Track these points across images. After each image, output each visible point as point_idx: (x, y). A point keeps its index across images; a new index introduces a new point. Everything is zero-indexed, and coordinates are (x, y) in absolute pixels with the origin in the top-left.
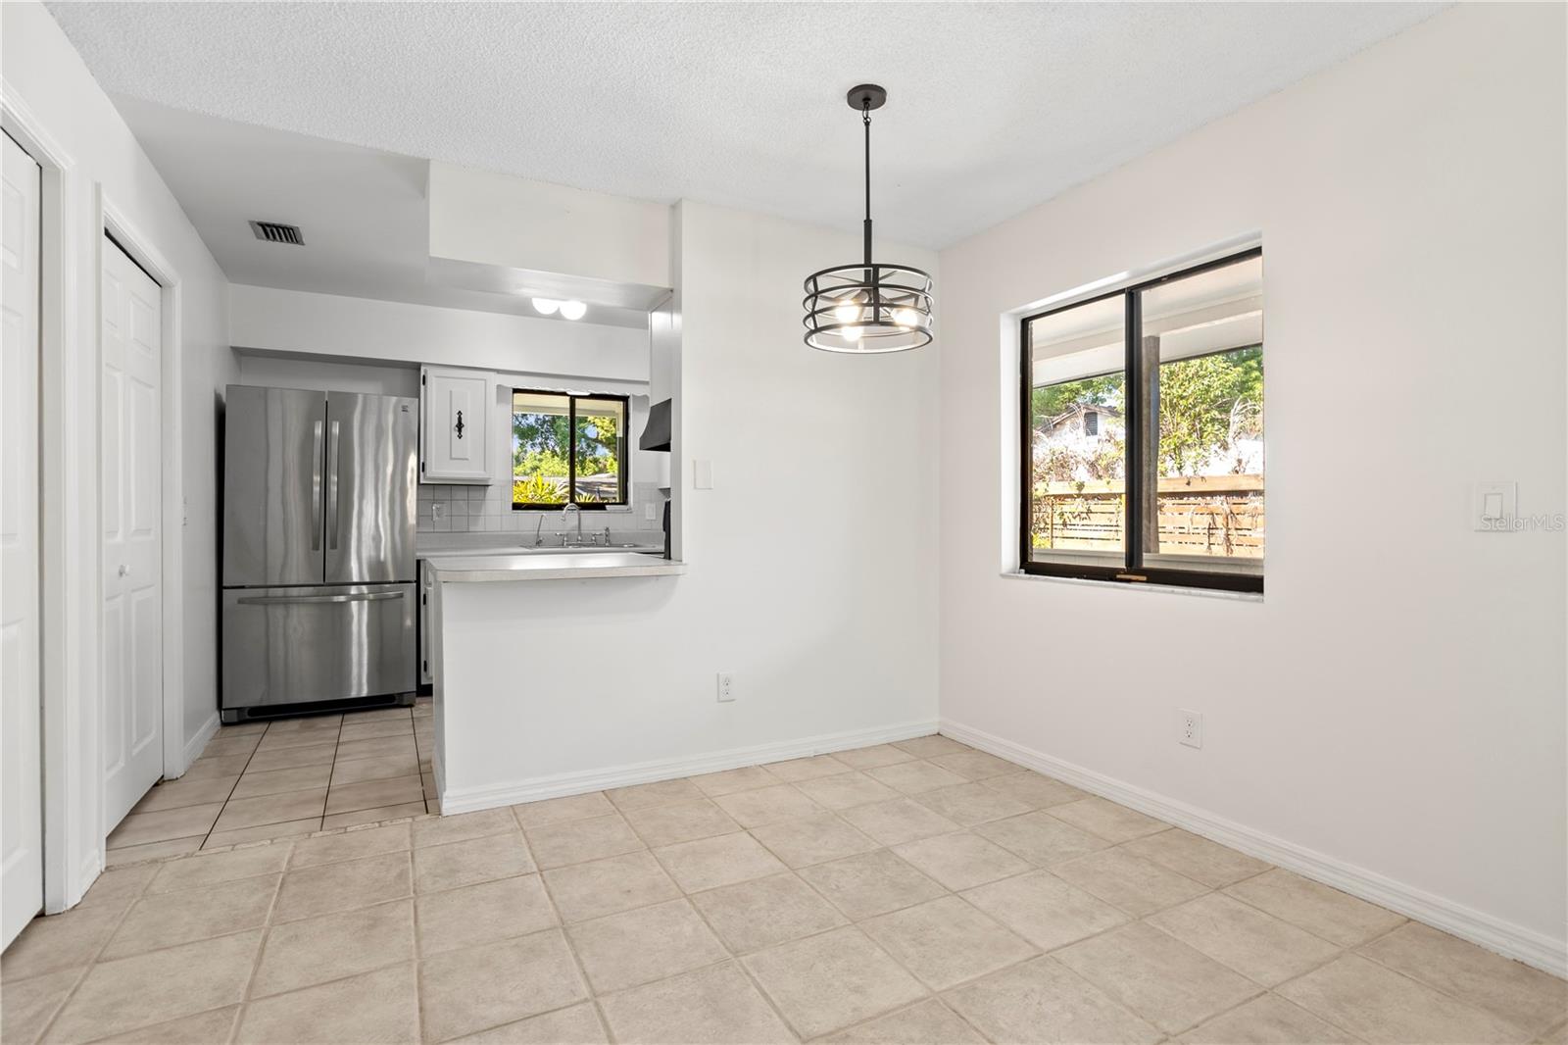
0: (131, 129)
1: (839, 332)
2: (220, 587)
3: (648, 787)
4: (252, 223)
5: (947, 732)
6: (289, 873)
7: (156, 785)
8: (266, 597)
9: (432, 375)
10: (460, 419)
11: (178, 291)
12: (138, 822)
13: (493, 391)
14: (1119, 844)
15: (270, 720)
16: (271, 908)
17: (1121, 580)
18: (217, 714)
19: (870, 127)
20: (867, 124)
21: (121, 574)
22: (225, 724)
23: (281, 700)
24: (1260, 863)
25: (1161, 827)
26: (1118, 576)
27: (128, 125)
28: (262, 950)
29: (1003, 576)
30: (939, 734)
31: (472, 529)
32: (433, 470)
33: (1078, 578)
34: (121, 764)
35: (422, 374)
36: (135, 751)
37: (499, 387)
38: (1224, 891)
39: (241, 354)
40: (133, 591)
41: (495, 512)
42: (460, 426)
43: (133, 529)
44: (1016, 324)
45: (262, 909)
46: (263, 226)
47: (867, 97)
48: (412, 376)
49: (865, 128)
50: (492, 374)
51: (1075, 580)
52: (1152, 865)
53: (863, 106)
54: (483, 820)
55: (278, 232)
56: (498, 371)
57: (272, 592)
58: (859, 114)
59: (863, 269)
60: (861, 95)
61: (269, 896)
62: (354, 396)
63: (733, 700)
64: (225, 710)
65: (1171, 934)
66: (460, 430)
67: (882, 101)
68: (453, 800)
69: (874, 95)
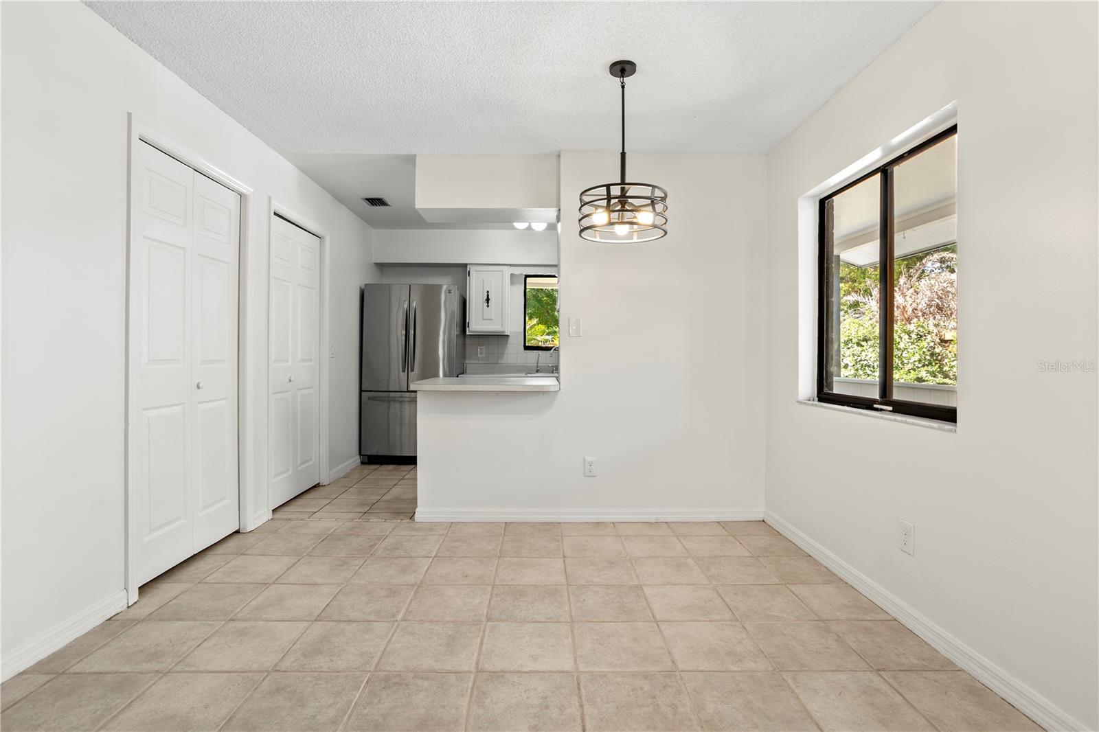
0: (297, 167)
1: (613, 229)
2: (361, 391)
3: (532, 525)
4: (363, 199)
5: (769, 521)
6: (331, 534)
7: (315, 487)
8: (388, 397)
9: (472, 270)
10: (488, 295)
11: (328, 240)
12: (300, 502)
13: (507, 280)
14: (824, 621)
15: (382, 464)
16: (311, 548)
17: (877, 410)
18: (358, 457)
19: (625, 89)
20: (623, 87)
21: (290, 381)
22: (362, 463)
23: (398, 453)
24: (950, 663)
25: (881, 616)
26: (875, 406)
27: (293, 164)
28: (294, 564)
29: (799, 402)
30: (763, 521)
31: (499, 362)
32: (474, 327)
33: (848, 406)
34: (290, 472)
35: (468, 270)
36: (299, 469)
37: (512, 275)
38: (882, 673)
39: (382, 267)
40: (299, 389)
41: (514, 352)
42: (488, 300)
43: (299, 359)
44: (815, 203)
45: (308, 548)
46: (368, 200)
47: (623, 69)
48: (462, 270)
49: (621, 89)
50: (506, 267)
51: (845, 408)
52: (837, 640)
53: (620, 73)
54: (431, 527)
55: (376, 202)
56: (511, 265)
57: (392, 394)
58: (618, 80)
59: (620, 186)
60: (618, 68)
61: (314, 543)
62: (440, 287)
63: (595, 476)
64: (363, 455)
65: (793, 686)
66: (488, 303)
67: (633, 71)
68: (421, 513)
69: (627, 67)
